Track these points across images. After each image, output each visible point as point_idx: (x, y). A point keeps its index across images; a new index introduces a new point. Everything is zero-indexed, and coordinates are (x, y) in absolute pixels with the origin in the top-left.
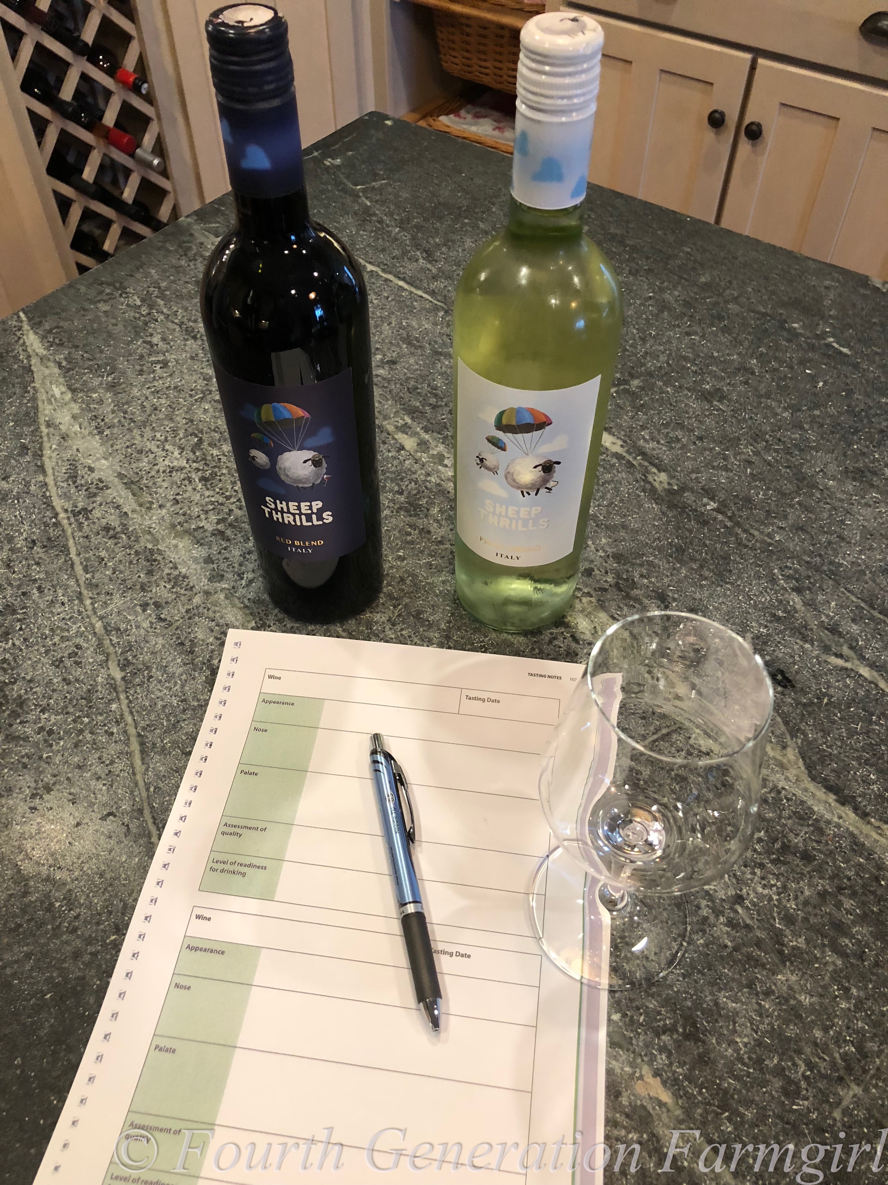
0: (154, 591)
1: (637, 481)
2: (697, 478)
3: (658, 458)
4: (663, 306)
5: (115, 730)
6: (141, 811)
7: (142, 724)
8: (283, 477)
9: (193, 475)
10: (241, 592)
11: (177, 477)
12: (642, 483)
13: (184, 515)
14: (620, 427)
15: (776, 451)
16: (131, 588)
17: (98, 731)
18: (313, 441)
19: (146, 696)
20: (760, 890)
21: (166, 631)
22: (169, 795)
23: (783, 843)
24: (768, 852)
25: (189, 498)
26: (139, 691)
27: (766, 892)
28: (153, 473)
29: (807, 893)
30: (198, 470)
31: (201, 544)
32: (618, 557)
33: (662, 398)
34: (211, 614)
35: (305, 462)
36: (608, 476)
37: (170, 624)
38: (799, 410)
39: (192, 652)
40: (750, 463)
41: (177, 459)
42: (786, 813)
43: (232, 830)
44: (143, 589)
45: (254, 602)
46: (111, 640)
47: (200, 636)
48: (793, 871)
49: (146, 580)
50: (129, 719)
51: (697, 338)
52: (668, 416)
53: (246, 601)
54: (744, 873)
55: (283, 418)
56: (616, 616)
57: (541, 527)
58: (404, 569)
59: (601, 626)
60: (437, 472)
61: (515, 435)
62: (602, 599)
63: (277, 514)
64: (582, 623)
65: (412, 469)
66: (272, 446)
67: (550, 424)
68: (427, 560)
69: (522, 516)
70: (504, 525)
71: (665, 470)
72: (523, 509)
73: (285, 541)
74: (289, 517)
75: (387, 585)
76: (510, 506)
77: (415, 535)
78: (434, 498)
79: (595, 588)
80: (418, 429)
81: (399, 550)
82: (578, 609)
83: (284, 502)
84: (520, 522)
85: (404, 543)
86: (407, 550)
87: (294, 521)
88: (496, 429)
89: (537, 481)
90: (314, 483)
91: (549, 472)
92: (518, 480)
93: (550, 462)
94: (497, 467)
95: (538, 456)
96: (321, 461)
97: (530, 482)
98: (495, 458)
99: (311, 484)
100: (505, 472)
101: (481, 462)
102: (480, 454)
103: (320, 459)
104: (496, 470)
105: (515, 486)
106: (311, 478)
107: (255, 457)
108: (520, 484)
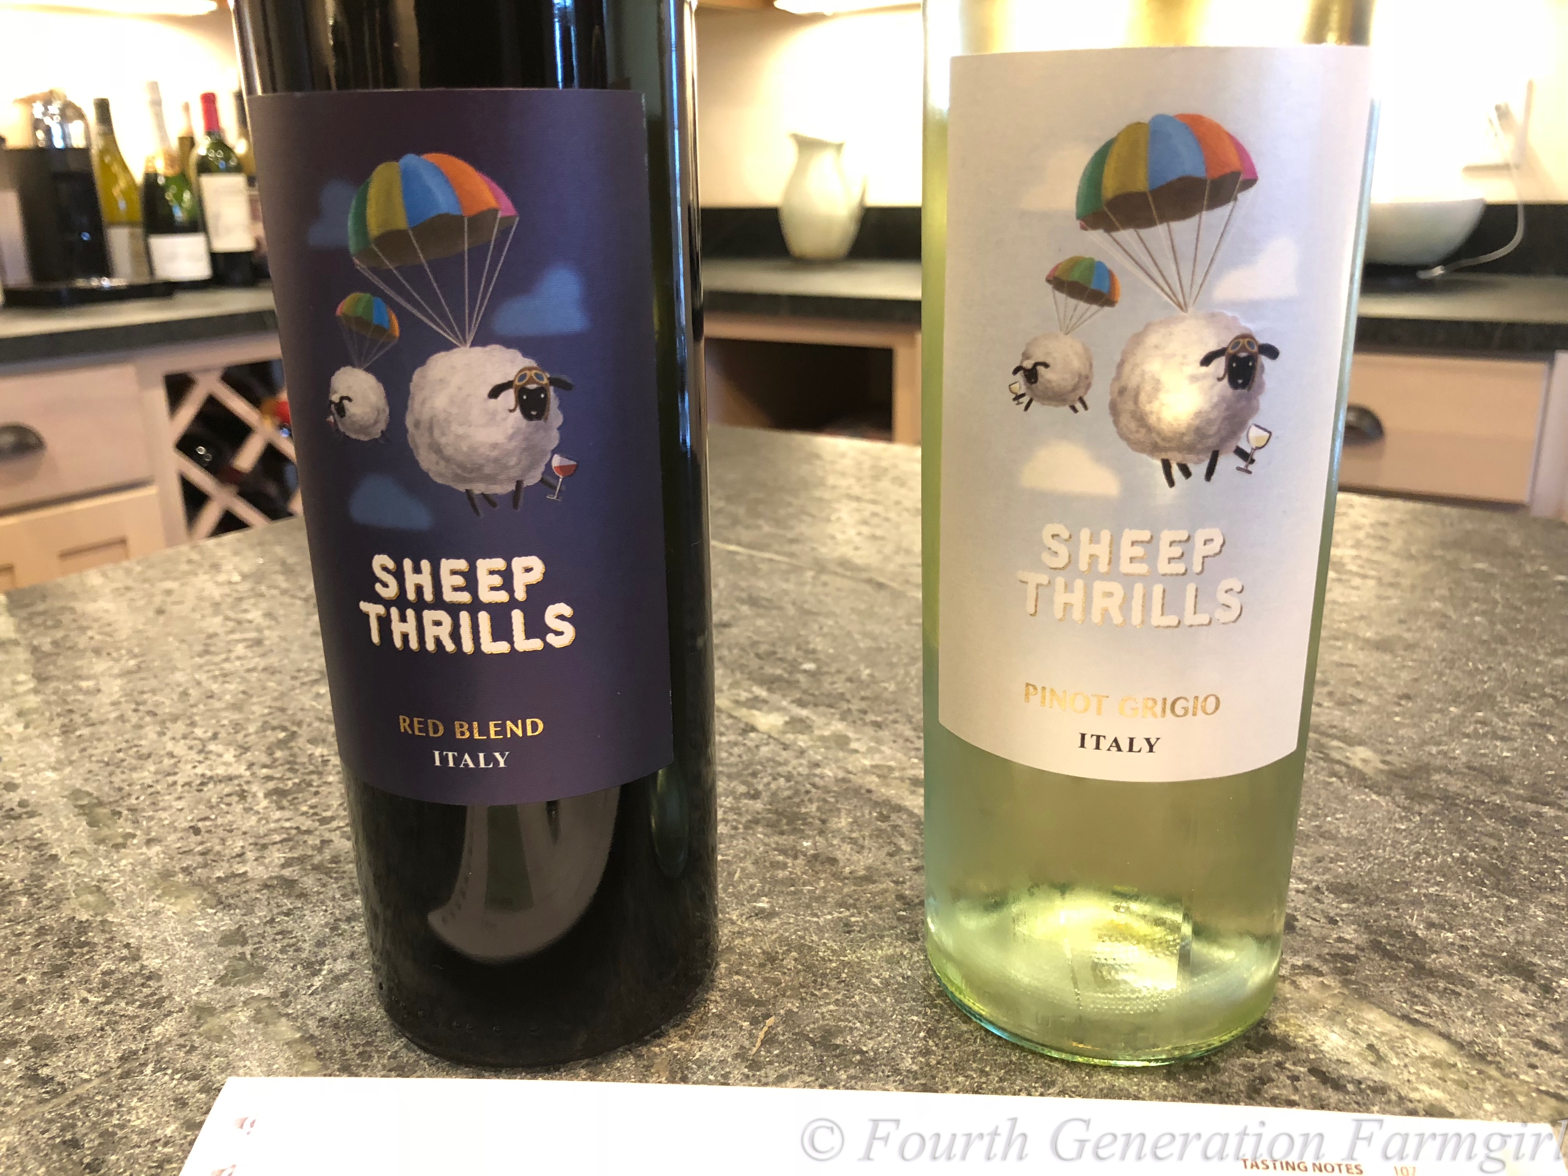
0: (48, 1011)
8: (426, 460)
11: (216, 791)
13: (204, 854)
21: (37, 1110)
25: (231, 824)
28: (159, 787)
30: (270, 779)
31: (227, 907)
32: (1342, 890)
34: (194, 1061)
35: (496, 392)
37: (59, 1092)
39: (94, 1168)
55: (433, 214)
56: (1416, 1016)
57: (1222, 615)
58: (775, 936)
59: (1388, 1042)
60: (837, 761)
61: (1145, 232)
62: (1353, 978)
63: (403, 619)
64: (1326, 1038)
65: (778, 759)
66: (397, 333)
67: (1251, 182)
68: (836, 915)
69: (1163, 567)
70: (1105, 612)
71: (1361, 743)
72: (1167, 536)
73: (425, 729)
74: (438, 623)
75: (730, 972)
76: (1127, 531)
77: (798, 866)
78: (837, 802)
79: (1319, 956)
80: (784, 703)
81: (756, 897)
82: (1298, 1003)
83: (425, 565)
84: (1158, 590)
85: (770, 883)
86: (778, 896)
87: (455, 635)
88: (1083, 228)
89: (1210, 422)
90: (519, 484)
91: (1244, 385)
92: (1152, 420)
93: (1249, 343)
94: (1084, 381)
95: (1212, 317)
96: (546, 396)
97: (1189, 426)
98: (1078, 347)
99: (512, 487)
100: (1112, 393)
101: (1032, 383)
102: (1026, 356)
103: (542, 389)
104: (1080, 393)
105: (1142, 451)
106: (513, 461)
107: (346, 402)
108: (1159, 434)
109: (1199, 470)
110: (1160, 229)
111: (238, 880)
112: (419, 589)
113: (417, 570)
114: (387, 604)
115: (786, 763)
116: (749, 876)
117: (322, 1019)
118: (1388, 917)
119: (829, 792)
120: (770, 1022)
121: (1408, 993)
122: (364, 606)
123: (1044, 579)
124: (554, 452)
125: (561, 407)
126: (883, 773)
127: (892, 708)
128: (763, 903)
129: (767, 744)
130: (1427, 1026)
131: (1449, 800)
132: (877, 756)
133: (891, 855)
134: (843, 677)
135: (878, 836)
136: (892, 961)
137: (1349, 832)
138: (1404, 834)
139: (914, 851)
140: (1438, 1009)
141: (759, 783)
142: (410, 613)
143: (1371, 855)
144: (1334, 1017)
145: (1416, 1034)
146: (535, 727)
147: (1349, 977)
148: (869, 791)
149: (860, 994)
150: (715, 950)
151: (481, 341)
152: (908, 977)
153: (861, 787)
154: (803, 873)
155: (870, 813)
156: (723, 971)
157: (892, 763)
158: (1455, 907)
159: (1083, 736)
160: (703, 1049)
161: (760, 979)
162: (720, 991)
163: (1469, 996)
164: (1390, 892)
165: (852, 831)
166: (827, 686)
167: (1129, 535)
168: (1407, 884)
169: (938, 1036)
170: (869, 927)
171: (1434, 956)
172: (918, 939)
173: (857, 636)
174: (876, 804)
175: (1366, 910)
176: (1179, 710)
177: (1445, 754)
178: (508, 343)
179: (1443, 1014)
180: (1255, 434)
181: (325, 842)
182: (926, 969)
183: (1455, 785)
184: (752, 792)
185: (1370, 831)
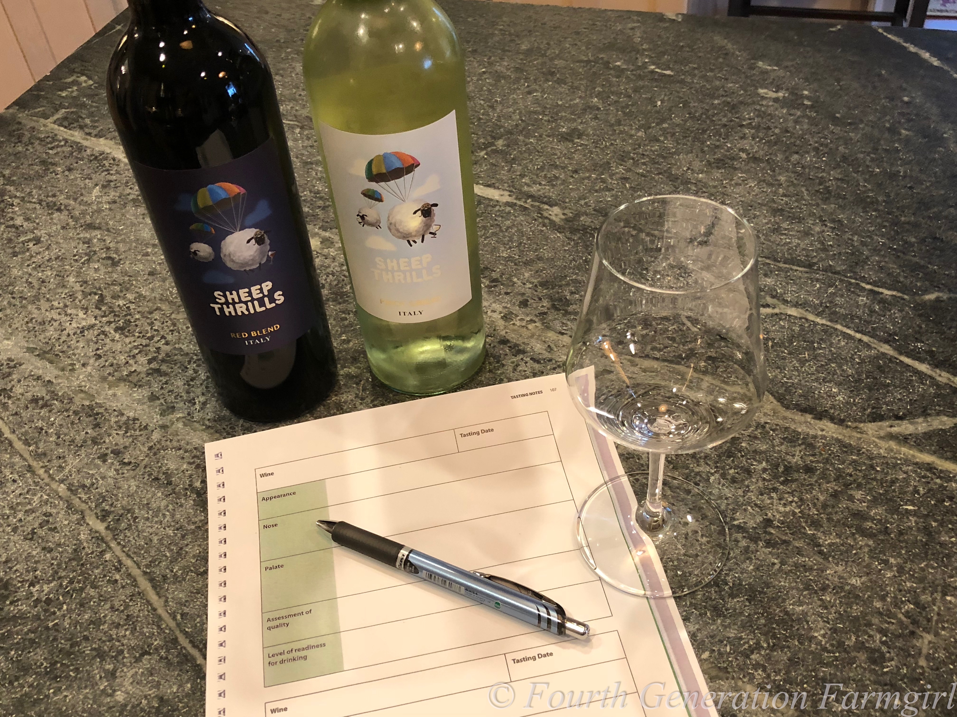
0: (107, 441)
1: (535, 220)
2: (586, 203)
3: (545, 197)
4: (498, 77)
5: (118, 577)
6: (175, 641)
7: (144, 562)
8: (229, 264)
9: (107, 329)
10: (197, 416)
11: (90, 335)
12: (540, 220)
13: (112, 365)
14: (502, 181)
15: (644, 164)
16: (82, 446)
17: (100, 583)
18: (251, 218)
19: (138, 536)
20: (782, 509)
21: (135, 472)
22: (198, 616)
23: (785, 466)
24: (775, 477)
25: (111, 349)
26: (128, 534)
27: (788, 509)
28: (64, 338)
29: (822, 498)
30: (110, 322)
31: (140, 386)
32: (544, 284)
33: (529, 149)
34: (175, 444)
35: (248, 242)
36: (508, 223)
37: (137, 465)
38: (649, 128)
39: (170, 483)
40: (626, 179)
41: (83, 319)
42: (777, 441)
43: (278, 622)
44: (95, 442)
45: (215, 421)
46: (80, 498)
47: (172, 466)
48: (803, 485)
49: (95, 434)
50: (129, 562)
51: (539, 94)
52: (540, 162)
53: (207, 423)
54: (762, 501)
55: (220, 199)
56: (563, 331)
59: (554, 343)
64: (536, 346)
65: (325, 264)
66: (215, 233)
71: (556, 205)
73: (241, 336)
74: (241, 307)
75: (342, 368)
79: (535, 315)
83: (234, 292)
90: (260, 263)
96: (264, 237)
99: (258, 265)
103: (262, 236)
106: (257, 258)
107: (197, 252)
112: (233, 299)
113: (231, 294)
117: (209, 420)
121: (562, 323)
122: (213, 305)
124: (269, 251)
125: (269, 238)
130: (566, 334)
131: (585, 230)
137: (548, 255)
138: (567, 252)
140: (570, 327)
143: (555, 265)
144: (539, 338)
145: (562, 338)
146: (277, 327)
147: (544, 321)
151: (242, 229)
160: (343, 397)
162: (341, 375)
164: (560, 281)
168: (566, 276)
171: (571, 306)
175: (551, 291)
178: (250, 227)
183: (588, 221)
185: (555, 253)
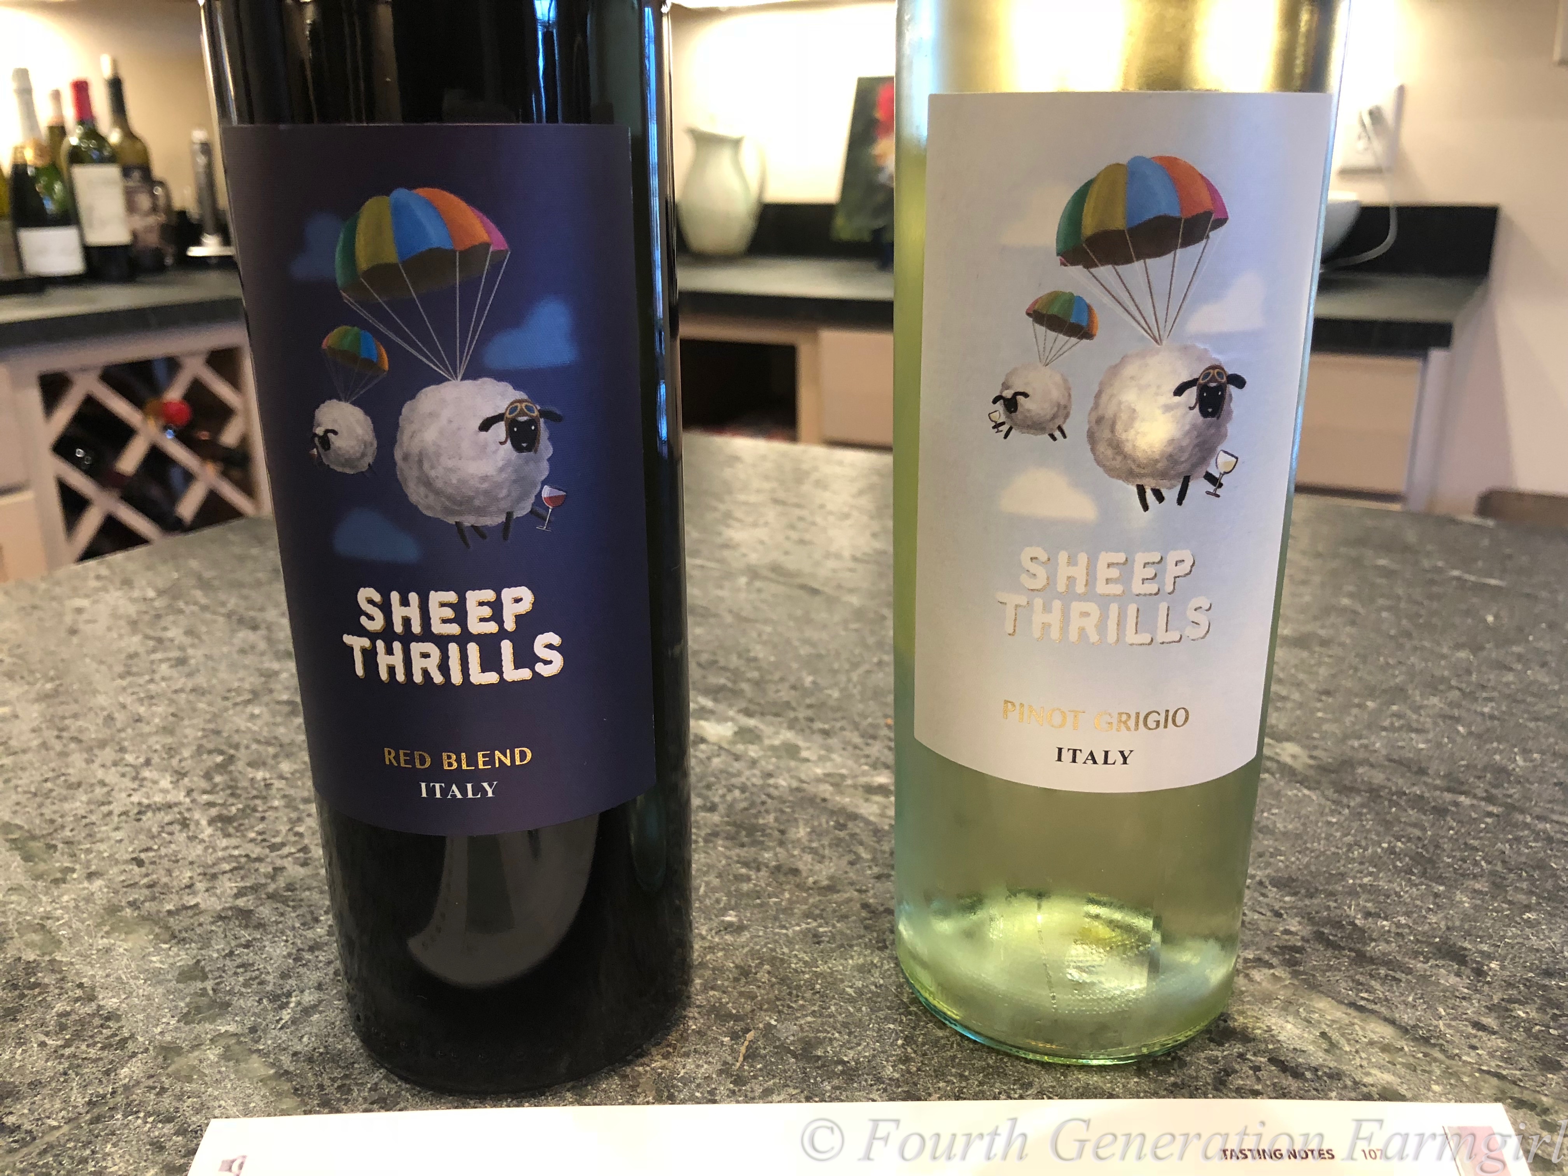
8: (416, 494)
9: (196, 815)
10: (275, 1037)
11: (155, 820)
13: (152, 886)
15: (1490, 699)
25: (175, 854)
28: (93, 818)
30: (212, 805)
31: (181, 941)
32: (1284, 884)
34: (167, 1103)
35: (486, 425)
37: (27, 1141)
38: (1482, 648)
40: (1452, 718)
55: (424, 248)
56: (1362, 1003)
57: (1191, 632)
58: (746, 949)
59: (1339, 1029)
60: (789, 770)
61: (1122, 269)
62: (1302, 968)
63: (390, 651)
64: (1282, 1027)
65: (730, 770)
66: (386, 367)
67: (1221, 222)
68: (804, 926)
69: (1138, 587)
70: (1082, 630)
71: (1289, 739)
72: (1140, 558)
73: (411, 761)
74: (425, 656)
75: (706, 988)
76: (1103, 553)
77: (760, 879)
78: (793, 812)
79: (1269, 949)
80: (731, 713)
81: (724, 911)
82: (1253, 996)
83: (413, 597)
84: (1132, 609)
85: (735, 896)
86: (745, 909)
87: (444, 667)
88: (1063, 264)
89: (1182, 449)
90: (509, 515)
91: (1212, 415)
92: (1128, 448)
93: (1218, 373)
94: (1063, 410)
95: (1185, 349)
96: (536, 428)
97: (1162, 454)
98: (1058, 378)
99: (502, 519)
100: (1089, 422)
101: (1011, 412)
102: (1005, 386)
103: (533, 421)
104: (1058, 422)
105: (1119, 477)
106: (504, 493)
107: (330, 435)
108: (1134, 461)
109: (1171, 494)
110: (1138, 265)
111: (190, 913)
112: (407, 621)
113: (405, 602)
114: (373, 636)
115: (739, 774)
116: (714, 890)
117: (295, 1054)
118: (1328, 908)
119: (784, 802)
120: (750, 1036)
121: (1353, 981)
122: (348, 639)
123: (1022, 600)
124: (544, 483)
125: (550, 439)
126: (836, 781)
127: (839, 715)
128: (731, 917)
129: (719, 755)
130: (1373, 1012)
131: (1374, 793)
132: (829, 764)
133: (852, 863)
134: (787, 685)
135: (837, 845)
136: (864, 970)
137: (1285, 827)
138: (1336, 826)
139: (874, 859)
140: (1381, 996)
141: (714, 796)
142: (397, 646)
143: (1307, 849)
144: (1288, 1007)
145: (1362, 1020)
146: (523, 755)
147: (1297, 968)
148: (824, 800)
149: (835, 1004)
150: (690, 967)
151: (472, 374)
152: (881, 985)
153: (815, 796)
154: (768, 885)
155: (827, 822)
156: (698, 987)
157: (844, 771)
158: (1388, 897)
159: (1060, 750)
160: (686, 1066)
161: (735, 994)
162: (699, 1007)
163: (1409, 982)
164: (1328, 883)
165: (811, 841)
166: (772, 695)
167: (1105, 557)
168: (1343, 876)
169: (915, 1042)
170: (838, 937)
171: (1373, 944)
172: (886, 947)
173: (796, 643)
174: (832, 813)
175: (1307, 902)
176: (1151, 723)
177: (1366, 747)
178: (500, 376)
179: (1387, 1000)
180: (1223, 460)
181: (278, 870)
182: (898, 977)
183: (1378, 777)
184: (708, 804)
185: (1304, 824)
